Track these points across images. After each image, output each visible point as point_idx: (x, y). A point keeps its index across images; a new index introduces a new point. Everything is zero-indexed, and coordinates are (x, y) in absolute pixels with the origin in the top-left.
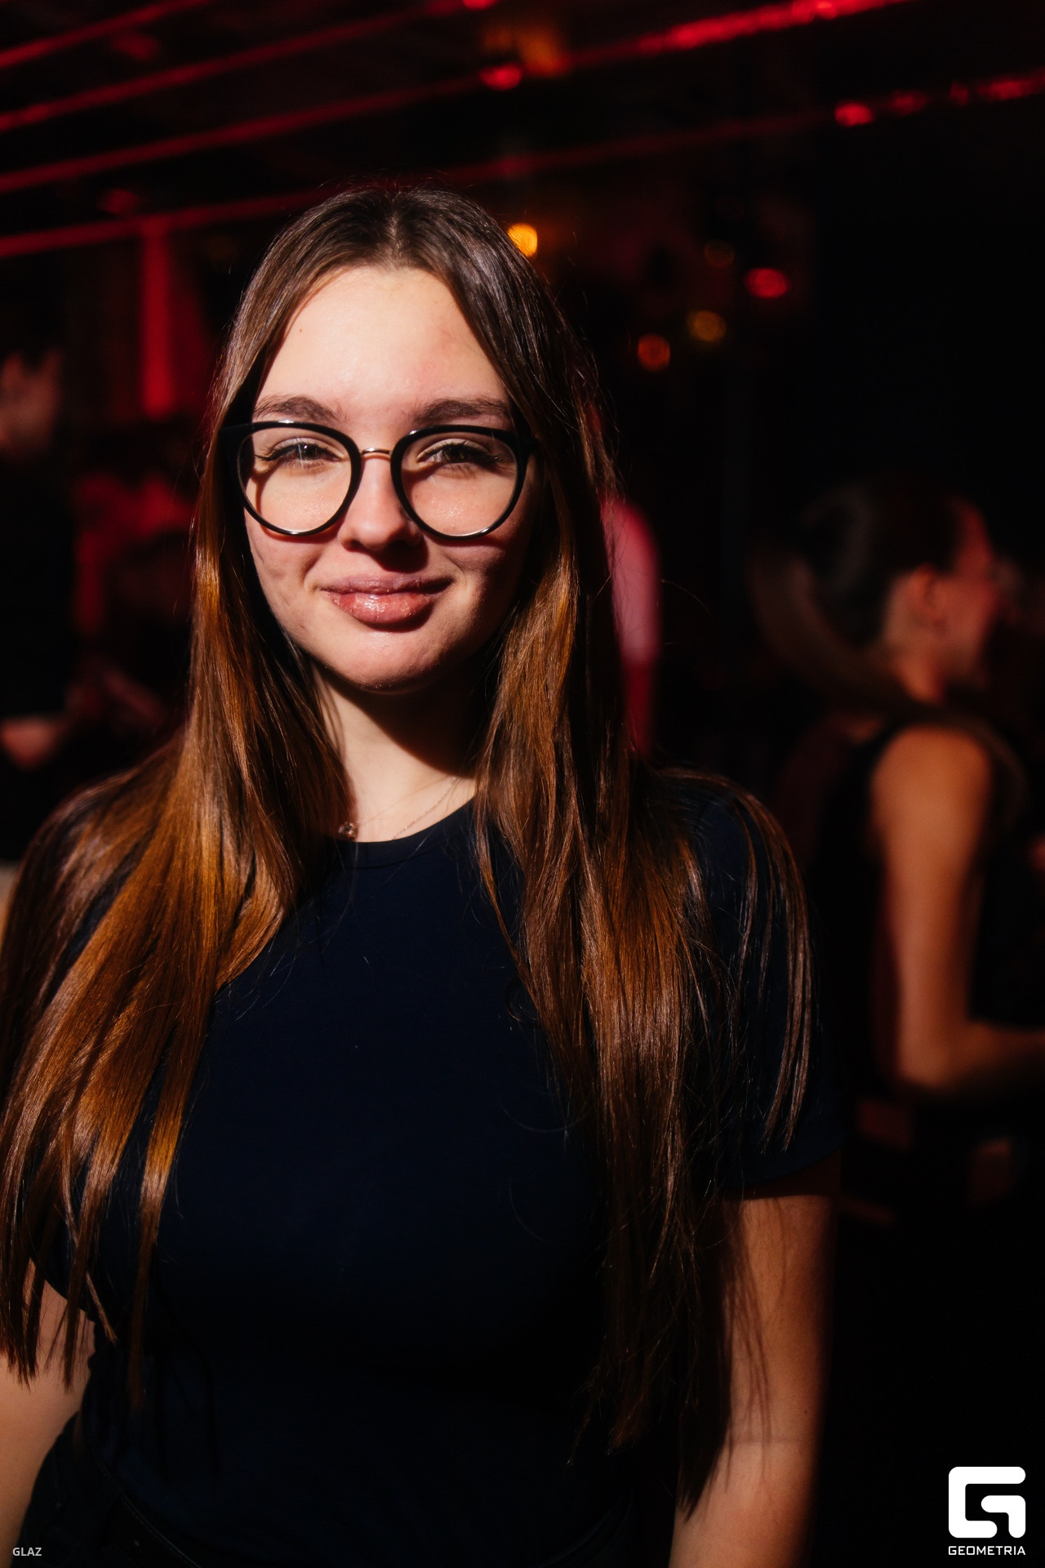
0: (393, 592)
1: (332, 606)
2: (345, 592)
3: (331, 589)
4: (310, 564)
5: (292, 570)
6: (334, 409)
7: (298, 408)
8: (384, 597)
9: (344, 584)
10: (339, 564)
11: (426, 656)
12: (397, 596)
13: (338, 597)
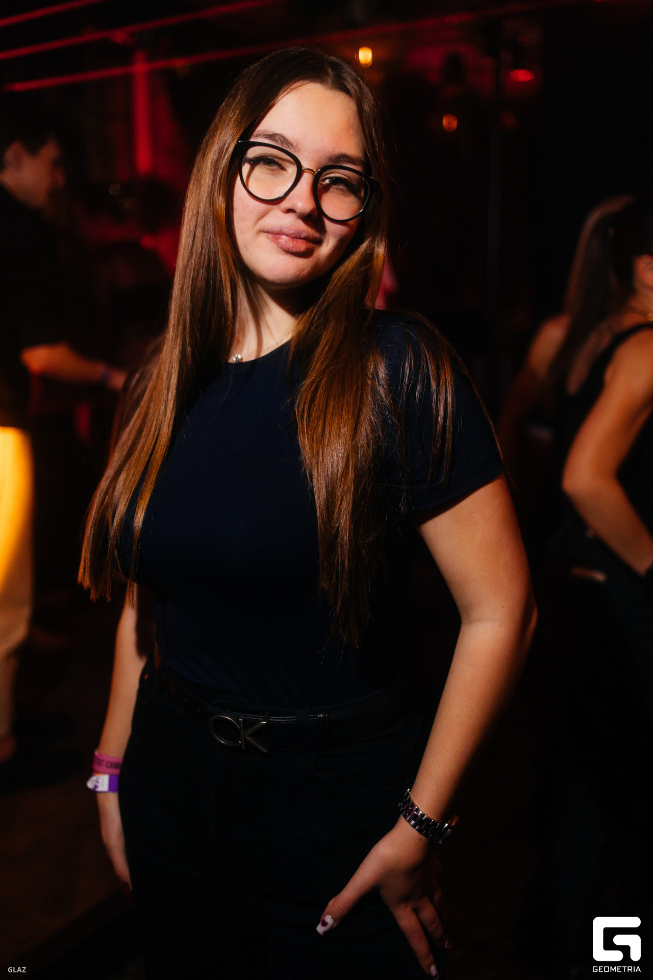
0: (300, 238)
1: (267, 239)
2: (275, 234)
3: (269, 232)
4: (262, 216)
5: (253, 217)
6: (294, 144)
7: (277, 138)
8: (295, 239)
9: (277, 229)
10: (278, 219)
11: (303, 273)
12: (301, 241)
13: (270, 236)
